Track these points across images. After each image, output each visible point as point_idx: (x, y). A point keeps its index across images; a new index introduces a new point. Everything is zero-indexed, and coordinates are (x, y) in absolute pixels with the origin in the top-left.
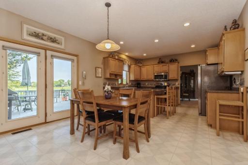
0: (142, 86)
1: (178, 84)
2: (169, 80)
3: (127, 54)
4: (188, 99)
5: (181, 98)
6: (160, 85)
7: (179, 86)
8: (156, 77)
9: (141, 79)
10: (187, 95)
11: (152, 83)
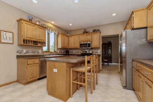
0: (70, 53)
1: (99, 52)
2: (92, 48)
3: (53, 23)
4: (107, 64)
5: (102, 62)
6: (85, 53)
7: (101, 53)
8: (81, 45)
9: (69, 48)
10: (107, 60)
11: (78, 51)
